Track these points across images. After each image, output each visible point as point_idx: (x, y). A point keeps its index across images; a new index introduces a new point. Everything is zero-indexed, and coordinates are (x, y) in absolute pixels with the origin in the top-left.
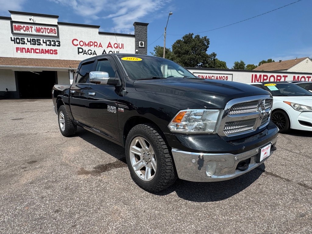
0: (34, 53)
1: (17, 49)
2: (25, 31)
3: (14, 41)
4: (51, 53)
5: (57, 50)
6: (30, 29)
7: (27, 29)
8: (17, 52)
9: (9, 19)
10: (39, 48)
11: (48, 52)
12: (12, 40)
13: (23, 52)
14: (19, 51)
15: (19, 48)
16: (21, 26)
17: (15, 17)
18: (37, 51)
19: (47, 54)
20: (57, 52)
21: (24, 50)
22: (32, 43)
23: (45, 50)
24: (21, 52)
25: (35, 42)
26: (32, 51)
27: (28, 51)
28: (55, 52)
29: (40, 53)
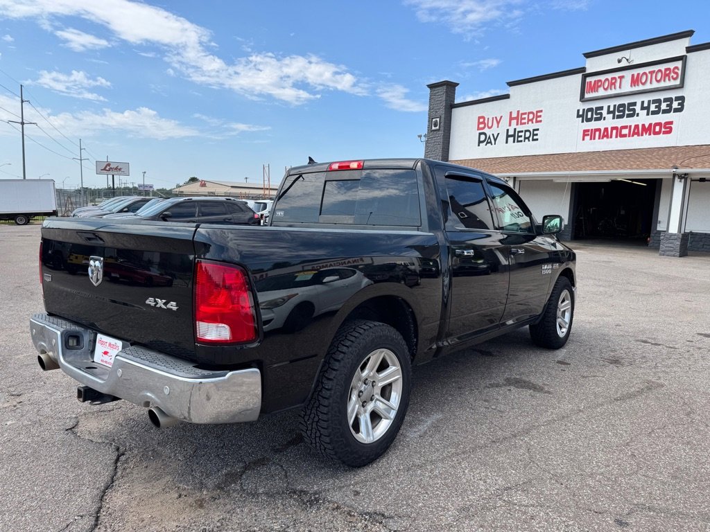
0: (616, 137)
1: (585, 133)
2: (606, 89)
3: (582, 116)
4: (656, 133)
5: (671, 123)
6: (618, 80)
7: (612, 84)
8: (583, 139)
9: (583, 70)
10: (629, 125)
11: (648, 130)
12: (578, 116)
13: (594, 139)
14: (587, 138)
15: (588, 131)
16: (600, 81)
17: (593, 65)
18: (625, 132)
19: (646, 136)
20: (671, 128)
21: (597, 133)
22: (617, 113)
23: (643, 125)
24: (591, 139)
25: (624, 111)
26: (614, 132)
27: (606, 134)
28: (667, 128)
29: (629, 136)
